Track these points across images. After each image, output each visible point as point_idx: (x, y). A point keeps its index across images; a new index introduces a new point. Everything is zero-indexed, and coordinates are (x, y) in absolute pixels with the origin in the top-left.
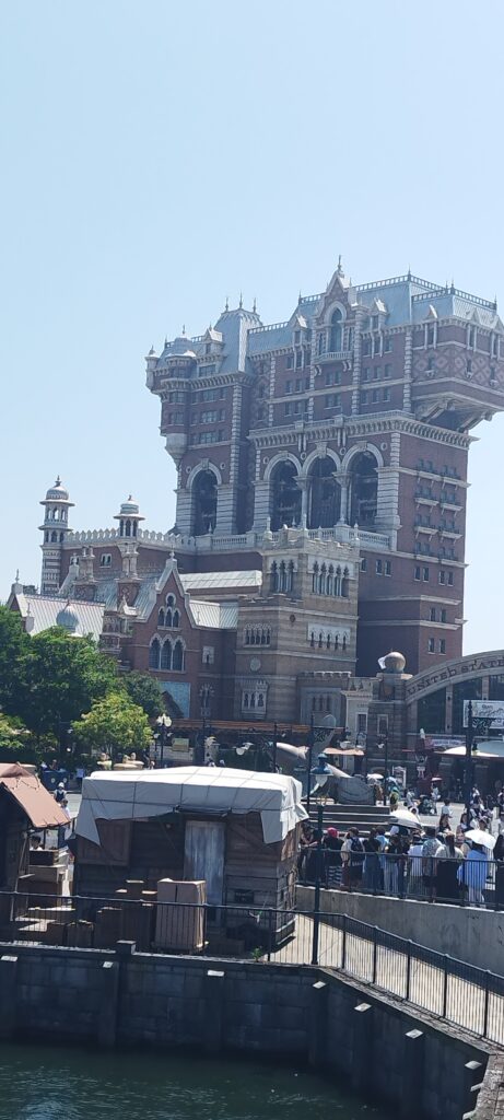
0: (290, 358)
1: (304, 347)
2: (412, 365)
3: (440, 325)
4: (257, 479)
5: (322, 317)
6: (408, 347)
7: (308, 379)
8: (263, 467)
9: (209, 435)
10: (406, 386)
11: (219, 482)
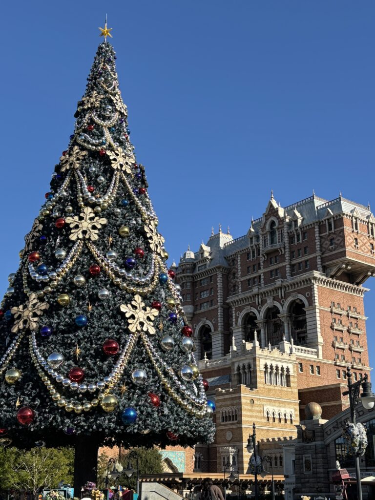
0: (248, 254)
1: (256, 246)
2: (321, 245)
3: (335, 218)
4: (234, 325)
5: (264, 227)
6: (317, 235)
7: (259, 264)
8: (237, 318)
9: (205, 304)
10: (318, 258)
11: (213, 330)
